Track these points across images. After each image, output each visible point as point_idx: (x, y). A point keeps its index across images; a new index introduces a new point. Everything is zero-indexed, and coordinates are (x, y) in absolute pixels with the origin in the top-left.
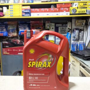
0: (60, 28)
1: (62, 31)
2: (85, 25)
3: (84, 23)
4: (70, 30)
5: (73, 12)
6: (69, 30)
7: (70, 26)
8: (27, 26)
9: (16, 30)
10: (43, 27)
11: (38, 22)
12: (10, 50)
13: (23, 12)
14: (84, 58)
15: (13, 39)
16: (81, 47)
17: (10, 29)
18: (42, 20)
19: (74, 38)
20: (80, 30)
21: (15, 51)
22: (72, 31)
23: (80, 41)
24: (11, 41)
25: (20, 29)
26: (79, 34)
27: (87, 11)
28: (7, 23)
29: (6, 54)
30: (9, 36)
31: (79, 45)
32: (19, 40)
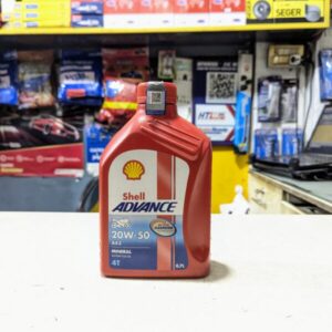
0: (212, 77)
1: (218, 87)
2: (302, 63)
3: (298, 57)
4: (248, 82)
5: (257, 13)
6: (243, 83)
7: (247, 70)
8: (89, 67)
9: (47, 84)
10: (148, 72)
11: (132, 53)
12: (26, 159)
13: (73, 10)
14: (298, 172)
15: (38, 117)
16: (288, 145)
17: (27, 77)
18: (144, 45)
19: (262, 114)
20: (285, 85)
21: (45, 162)
22: (255, 85)
23: (285, 125)
24: (31, 125)
25: (62, 76)
26: (281, 98)
27: (310, 9)
28: (15, 54)
29: (12, 175)
30: (21, 103)
31: (280, 138)
32: (59, 120)
